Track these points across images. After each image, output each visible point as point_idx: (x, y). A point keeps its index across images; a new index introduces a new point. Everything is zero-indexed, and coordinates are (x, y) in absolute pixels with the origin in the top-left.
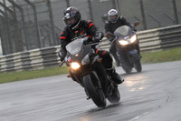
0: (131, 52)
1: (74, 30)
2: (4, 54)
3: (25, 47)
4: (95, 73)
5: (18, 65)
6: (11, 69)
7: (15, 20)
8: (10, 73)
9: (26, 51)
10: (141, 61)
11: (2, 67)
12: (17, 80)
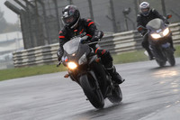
0: (164, 46)
1: (74, 29)
2: (25, 48)
3: (46, 42)
4: (92, 73)
5: (39, 59)
6: (32, 63)
7: (37, 14)
8: (31, 67)
9: (47, 45)
10: (174, 55)
11: (24, 61)
12: (38, 74)
